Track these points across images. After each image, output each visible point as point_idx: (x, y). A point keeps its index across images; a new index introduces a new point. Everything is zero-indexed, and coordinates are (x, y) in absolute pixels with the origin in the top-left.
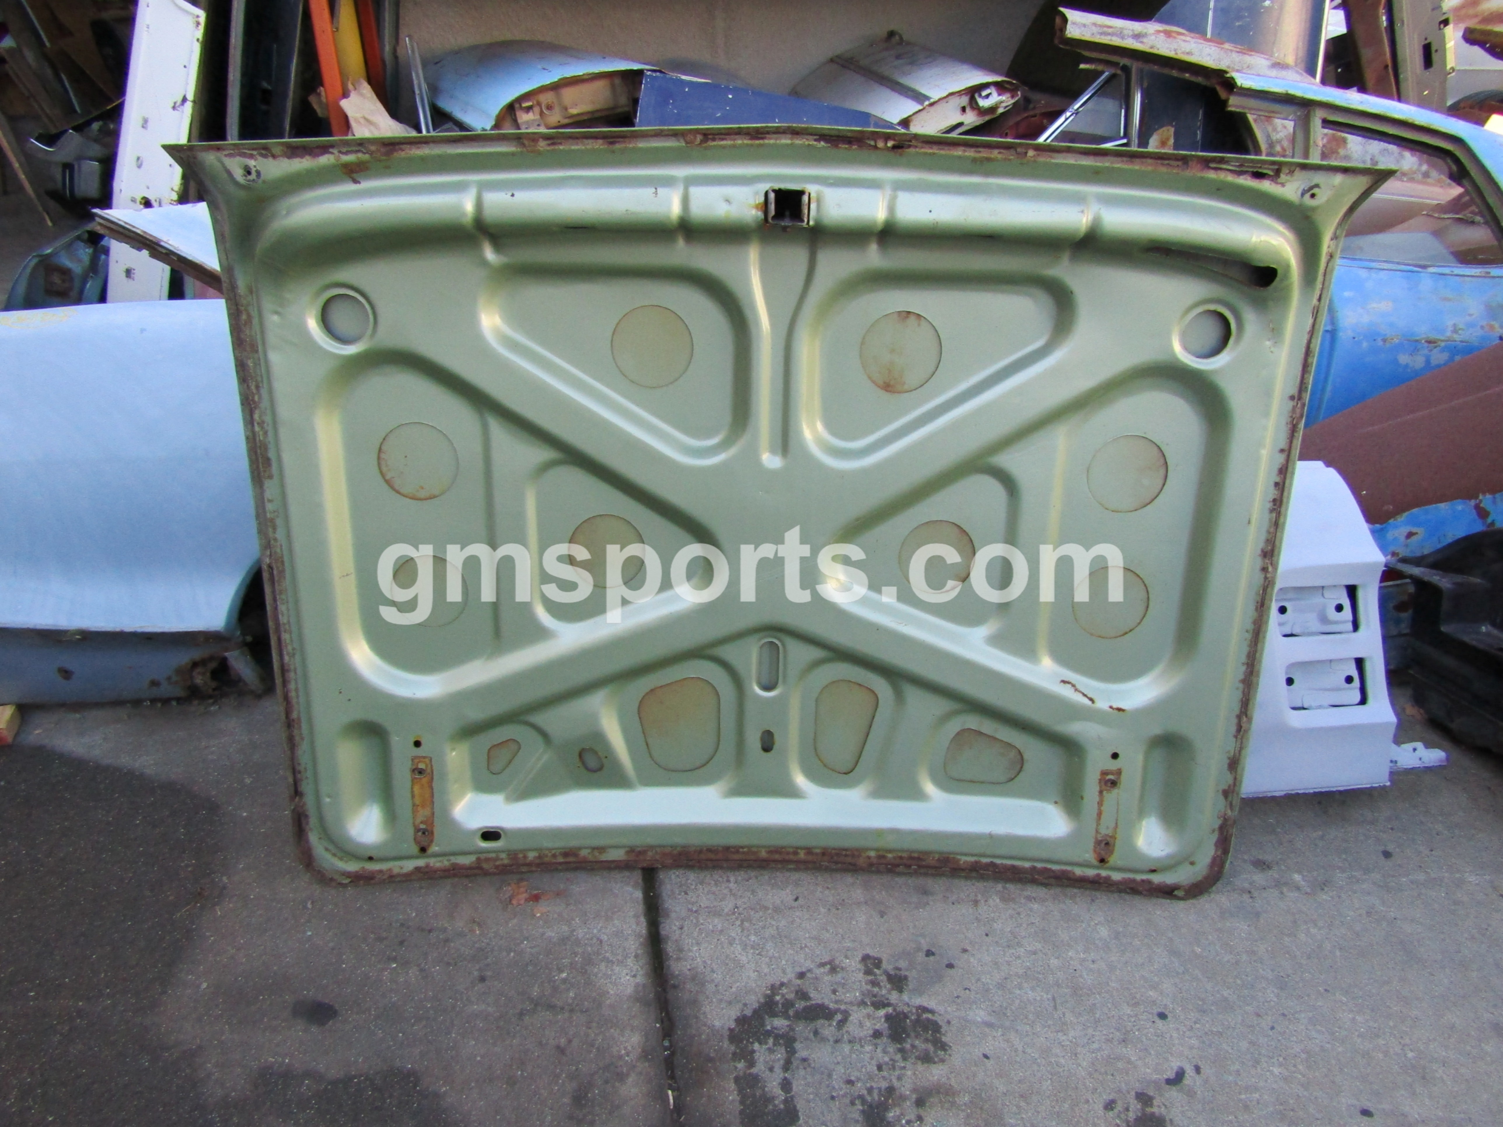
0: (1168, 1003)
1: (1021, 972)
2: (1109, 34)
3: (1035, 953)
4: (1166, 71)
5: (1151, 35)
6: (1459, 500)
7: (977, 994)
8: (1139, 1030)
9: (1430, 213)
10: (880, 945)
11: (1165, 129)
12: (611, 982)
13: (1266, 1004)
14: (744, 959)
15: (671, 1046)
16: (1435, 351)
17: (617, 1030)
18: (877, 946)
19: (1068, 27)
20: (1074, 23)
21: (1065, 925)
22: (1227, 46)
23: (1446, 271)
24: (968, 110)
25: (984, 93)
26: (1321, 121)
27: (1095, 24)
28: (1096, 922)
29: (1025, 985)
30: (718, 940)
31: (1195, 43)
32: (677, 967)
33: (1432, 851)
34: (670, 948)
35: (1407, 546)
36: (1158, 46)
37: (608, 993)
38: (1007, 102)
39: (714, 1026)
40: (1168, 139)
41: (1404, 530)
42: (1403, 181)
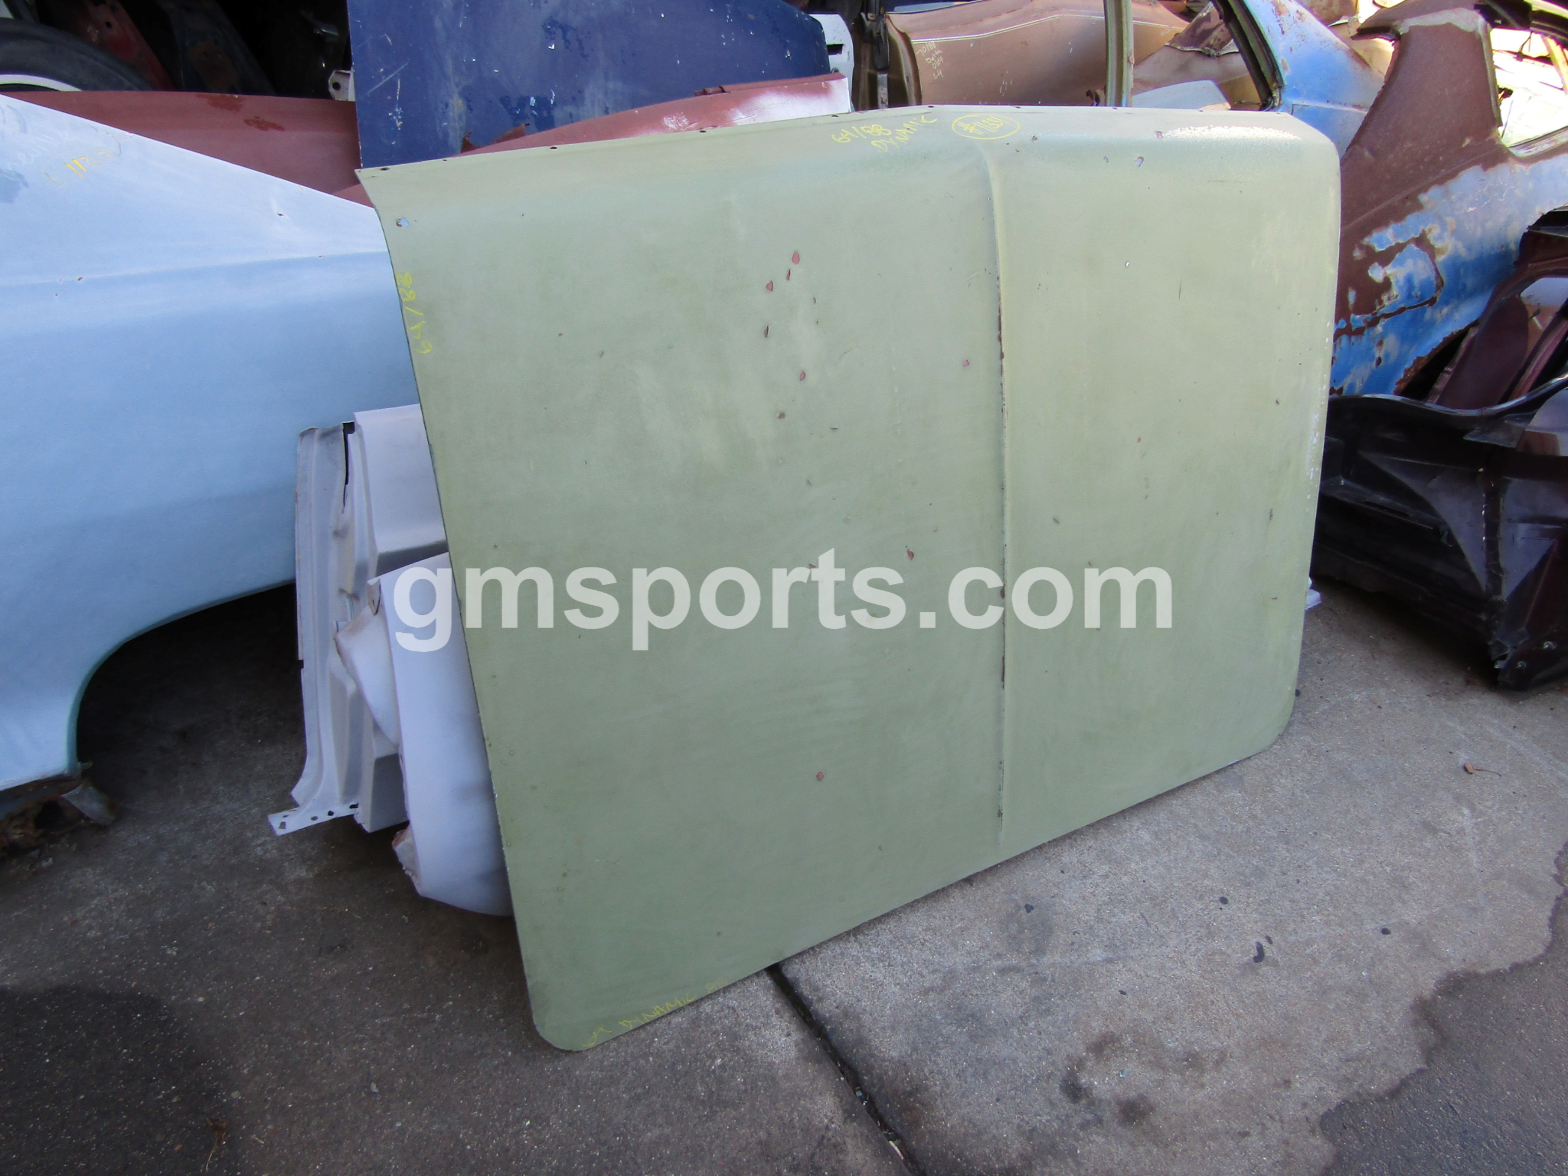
0: (1222, 887)
1: (1106, 899)
3: (1107, 876)
7: (1085, 934)
8: (1214, 921)
9: (1173, 45)
10: (986, 915)
12: (770, 1051)
13: (1284, 861)
14: (879, 976)
15: (865, 1094)
17: (807, 1099)
18: (984, 917)
21: (1115, 840)
28: (1136, 828)
29: (1116, 910)
30: (844, 964)
32: (825, 1009)
33: (1322, 680)
34: (805, 990)
37: (774, 1063)
39: (892, 1058)
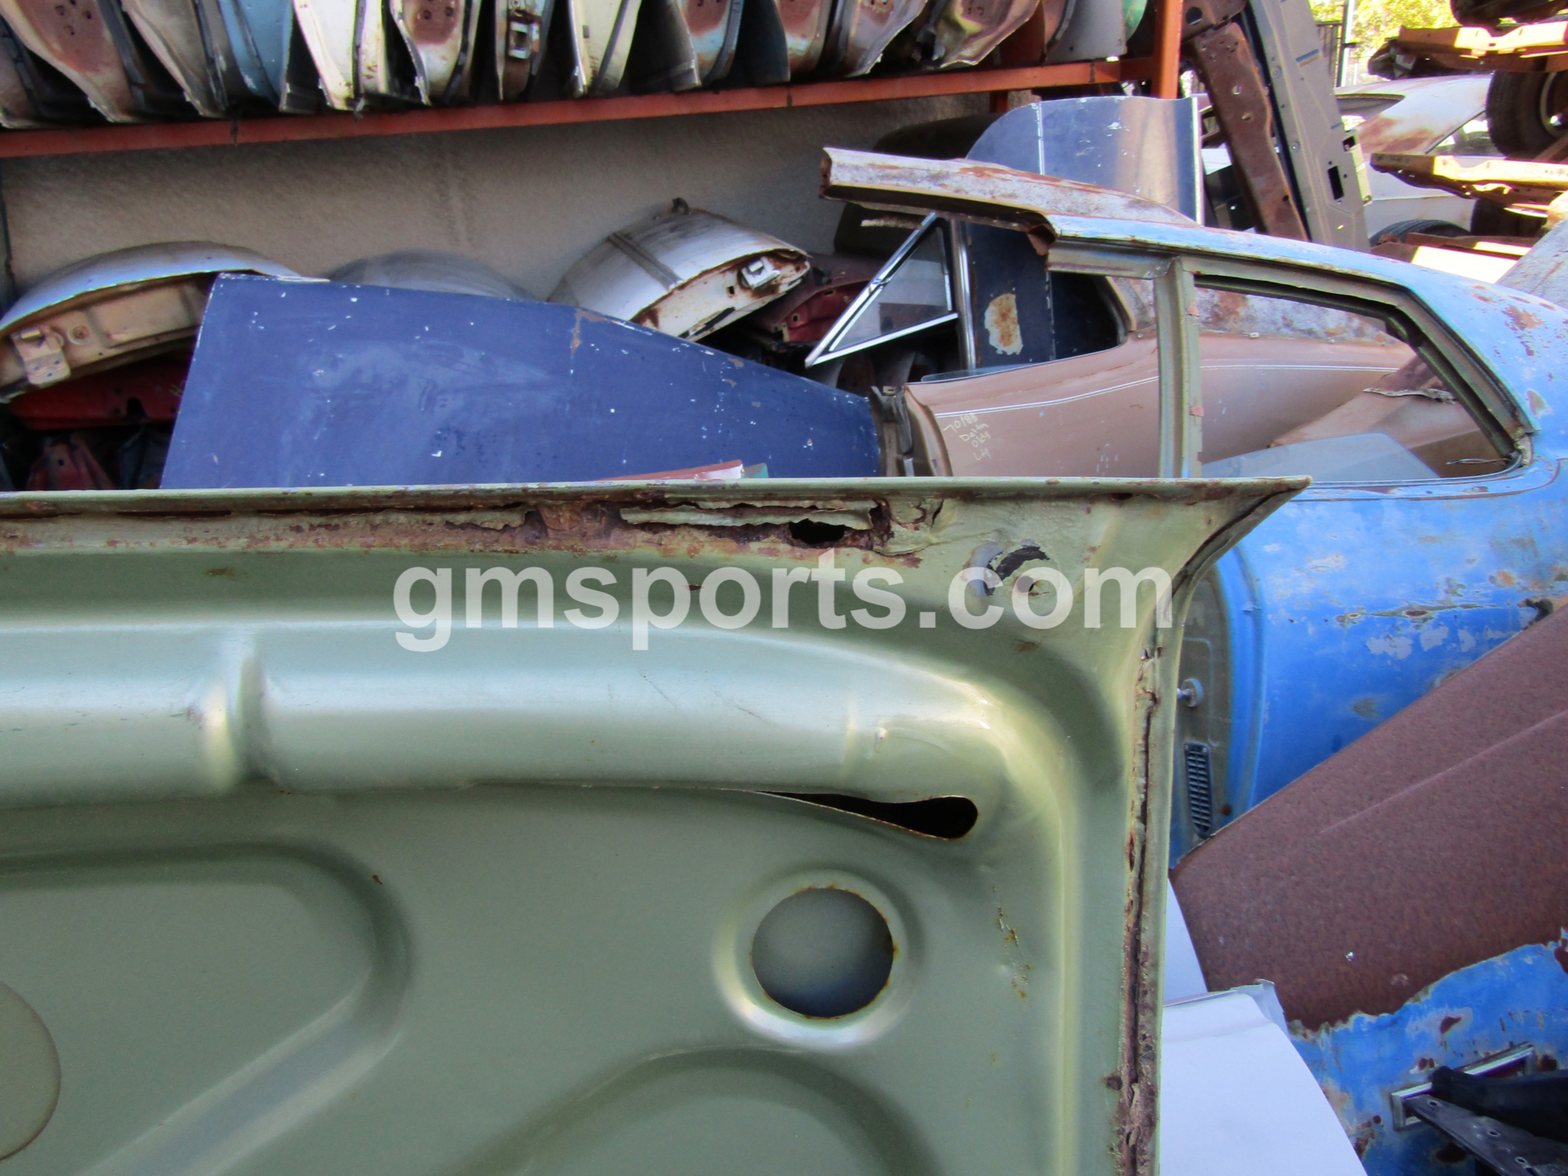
2: (894, 177)
4: (983, 221)
5: (954, 174)
6: (1527, 947)
9: (1376, 390)
11: (1003, 296)
16: (1425, 626)
19: (834, 171)
20: (841, 166)
22: (1065, 183)
23: (1420, 492)
24: (737, 290)
25: (754, 267)
26: (1192, 277)
27: (872, 166)
31: (1019, 181)
35: (1444, 1044)
36: (967, 189)
38: (790, 277)
40: (1009, 310)
41: (1437, 1016)
42: (1331, 343)
